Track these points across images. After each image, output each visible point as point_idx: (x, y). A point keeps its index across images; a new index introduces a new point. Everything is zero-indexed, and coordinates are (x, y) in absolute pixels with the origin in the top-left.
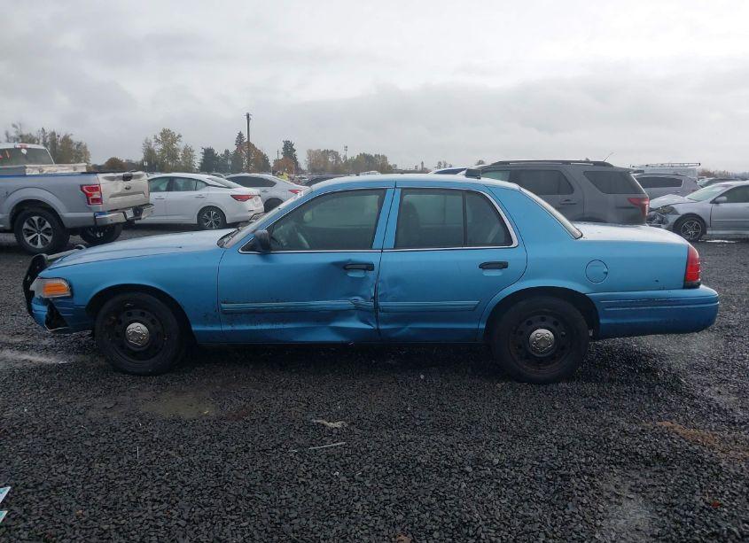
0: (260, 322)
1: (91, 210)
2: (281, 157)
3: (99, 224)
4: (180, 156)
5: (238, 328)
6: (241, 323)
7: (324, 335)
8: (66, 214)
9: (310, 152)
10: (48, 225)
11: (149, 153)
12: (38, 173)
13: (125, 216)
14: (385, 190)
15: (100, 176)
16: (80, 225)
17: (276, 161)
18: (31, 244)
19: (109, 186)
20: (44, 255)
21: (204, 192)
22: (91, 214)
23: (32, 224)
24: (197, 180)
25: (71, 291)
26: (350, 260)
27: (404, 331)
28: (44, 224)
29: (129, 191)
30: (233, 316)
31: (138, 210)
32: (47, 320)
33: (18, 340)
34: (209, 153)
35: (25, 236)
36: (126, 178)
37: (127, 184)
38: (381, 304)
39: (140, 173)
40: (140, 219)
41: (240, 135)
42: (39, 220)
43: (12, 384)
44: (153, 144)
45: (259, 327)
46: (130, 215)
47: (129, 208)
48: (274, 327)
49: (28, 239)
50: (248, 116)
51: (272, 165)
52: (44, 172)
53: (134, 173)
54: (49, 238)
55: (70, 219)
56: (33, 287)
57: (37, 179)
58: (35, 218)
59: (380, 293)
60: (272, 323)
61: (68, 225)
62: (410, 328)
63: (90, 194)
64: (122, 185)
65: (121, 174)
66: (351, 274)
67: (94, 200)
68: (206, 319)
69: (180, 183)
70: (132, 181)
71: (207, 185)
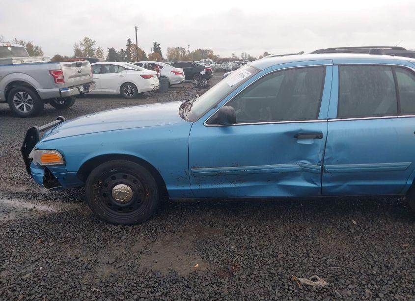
0: (221, 182)
1: (57, 87)
2: (153, 52)
3: (63, 96)
4: (95, 53)
5: (204, 187)
6: (205, 183)
7: (272, 192)
8: (41, 90)
9: (168, 49)
10: (29, 97)
11: (78, 52)
12: (20, 63)
13: (79, 90)
14: (324, 67)
15: (62, 64)
16: (51, 97)
17: (150, 55)
18: (20, 110)
19: (68, 71)
20: (36, 127)
21: (123, 73)
22: (57, 90)
23: (19, 97)
24: (119, 66)
25: (64, 160)
26: (301, 130)
27: (342, 188)
28: (27, 97)
29: (80, 74)
30: (201, 178)
31: (87, 86)
32: (44, 181)
33: (23, 189)
34: (112, 51)
35: (15, 105)
36: (78, 65)
37: (78, 69)
38: (326, 166)
39: (86, 61)
40: (88, 92)
41: (129, 40)
42: (24, 94)
43: (25, 237)
44: (79, 46)
45: (221, 186)
46: (82, 89)
47: (80, 85)
48: (234, 185)
49: (18, 107)
50: (136, 28)
51: (148, 57)
52: (24, 62)
53: (83, 62)
54: (31, 106)
55: (44, 93)
56: (31, 156)
57: (21, 67)
58: (21, 93)
59: (326, 157)
60: (231, 183)
61: (43, 97)
62: (349, 185)
63: (56, 76)
64: (76, 69)
65: (75, 63)
66: (300, 142)
67: (58, 80)
68: (178, 181)
69: (108, 68)
70: (82, 68)
71: (125, 69)
